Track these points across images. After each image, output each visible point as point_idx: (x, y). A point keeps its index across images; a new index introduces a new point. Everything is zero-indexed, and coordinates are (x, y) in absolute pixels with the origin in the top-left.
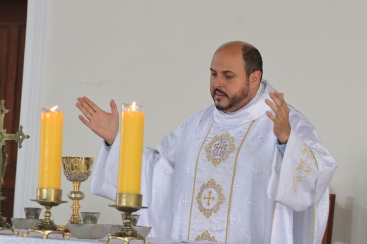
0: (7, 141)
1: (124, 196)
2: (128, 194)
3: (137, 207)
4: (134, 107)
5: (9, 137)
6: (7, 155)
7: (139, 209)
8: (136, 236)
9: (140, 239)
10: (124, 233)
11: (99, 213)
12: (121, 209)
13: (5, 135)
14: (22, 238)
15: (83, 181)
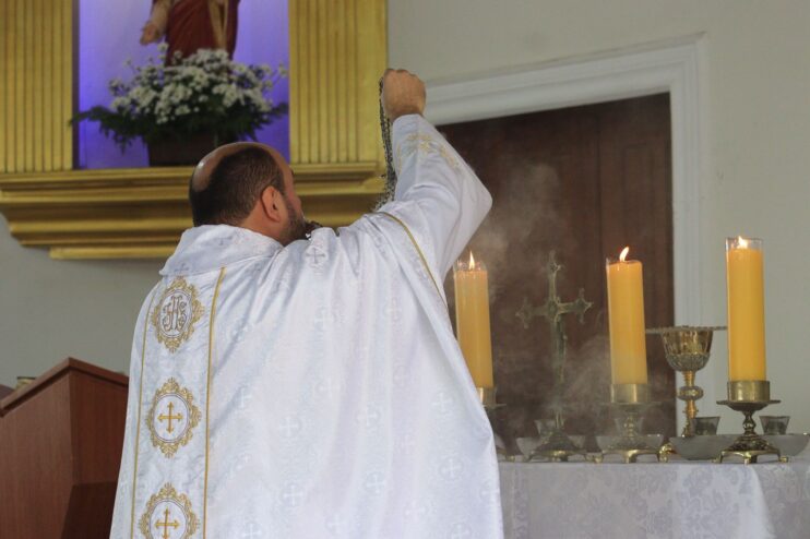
0: (563, 315)
1: (739, 385)
2: (746, 382)
3: (762, 401)
4: (743, 243)
5: (566, 308)
6: (565, 337)
7: (766, 405)
8: (763, 449)
9: (769, 453)
10: (745, 445)
11: (718, 418)
12: (737, 406)
13: (560, 305)
14: (593, 465)
15: (699, 369)
